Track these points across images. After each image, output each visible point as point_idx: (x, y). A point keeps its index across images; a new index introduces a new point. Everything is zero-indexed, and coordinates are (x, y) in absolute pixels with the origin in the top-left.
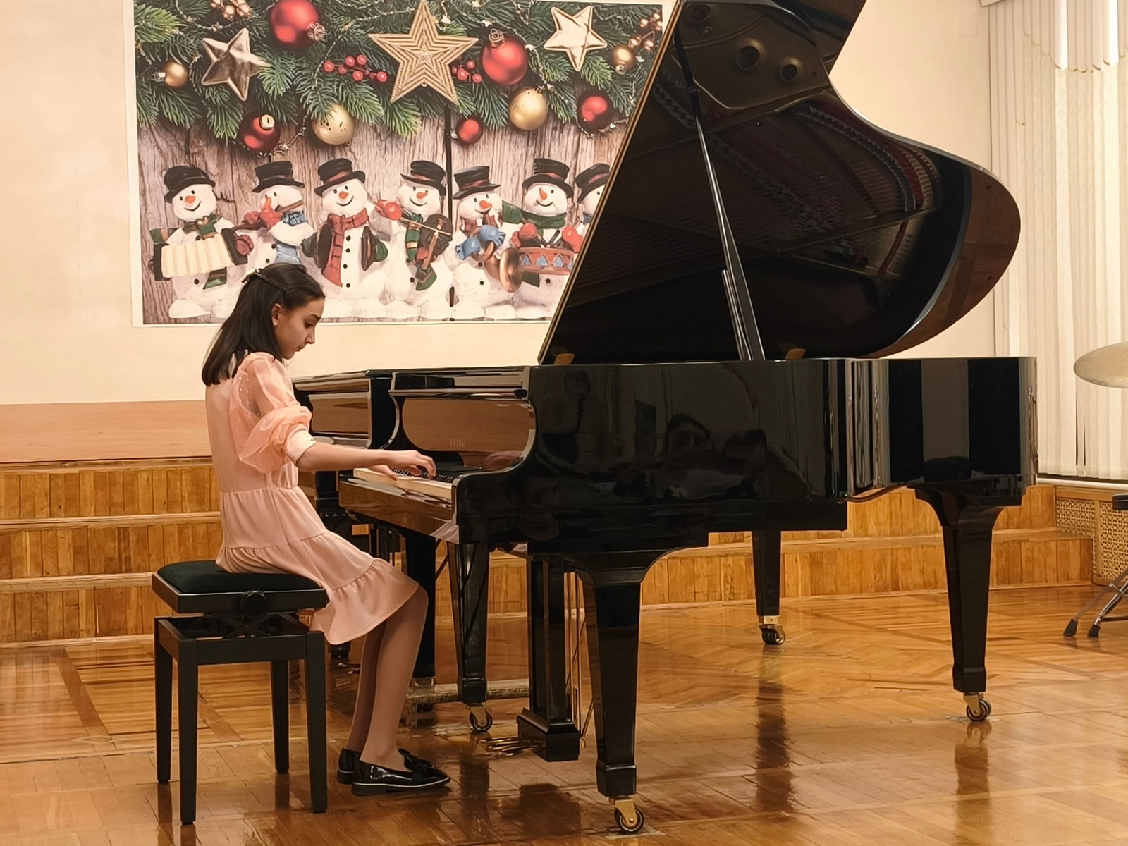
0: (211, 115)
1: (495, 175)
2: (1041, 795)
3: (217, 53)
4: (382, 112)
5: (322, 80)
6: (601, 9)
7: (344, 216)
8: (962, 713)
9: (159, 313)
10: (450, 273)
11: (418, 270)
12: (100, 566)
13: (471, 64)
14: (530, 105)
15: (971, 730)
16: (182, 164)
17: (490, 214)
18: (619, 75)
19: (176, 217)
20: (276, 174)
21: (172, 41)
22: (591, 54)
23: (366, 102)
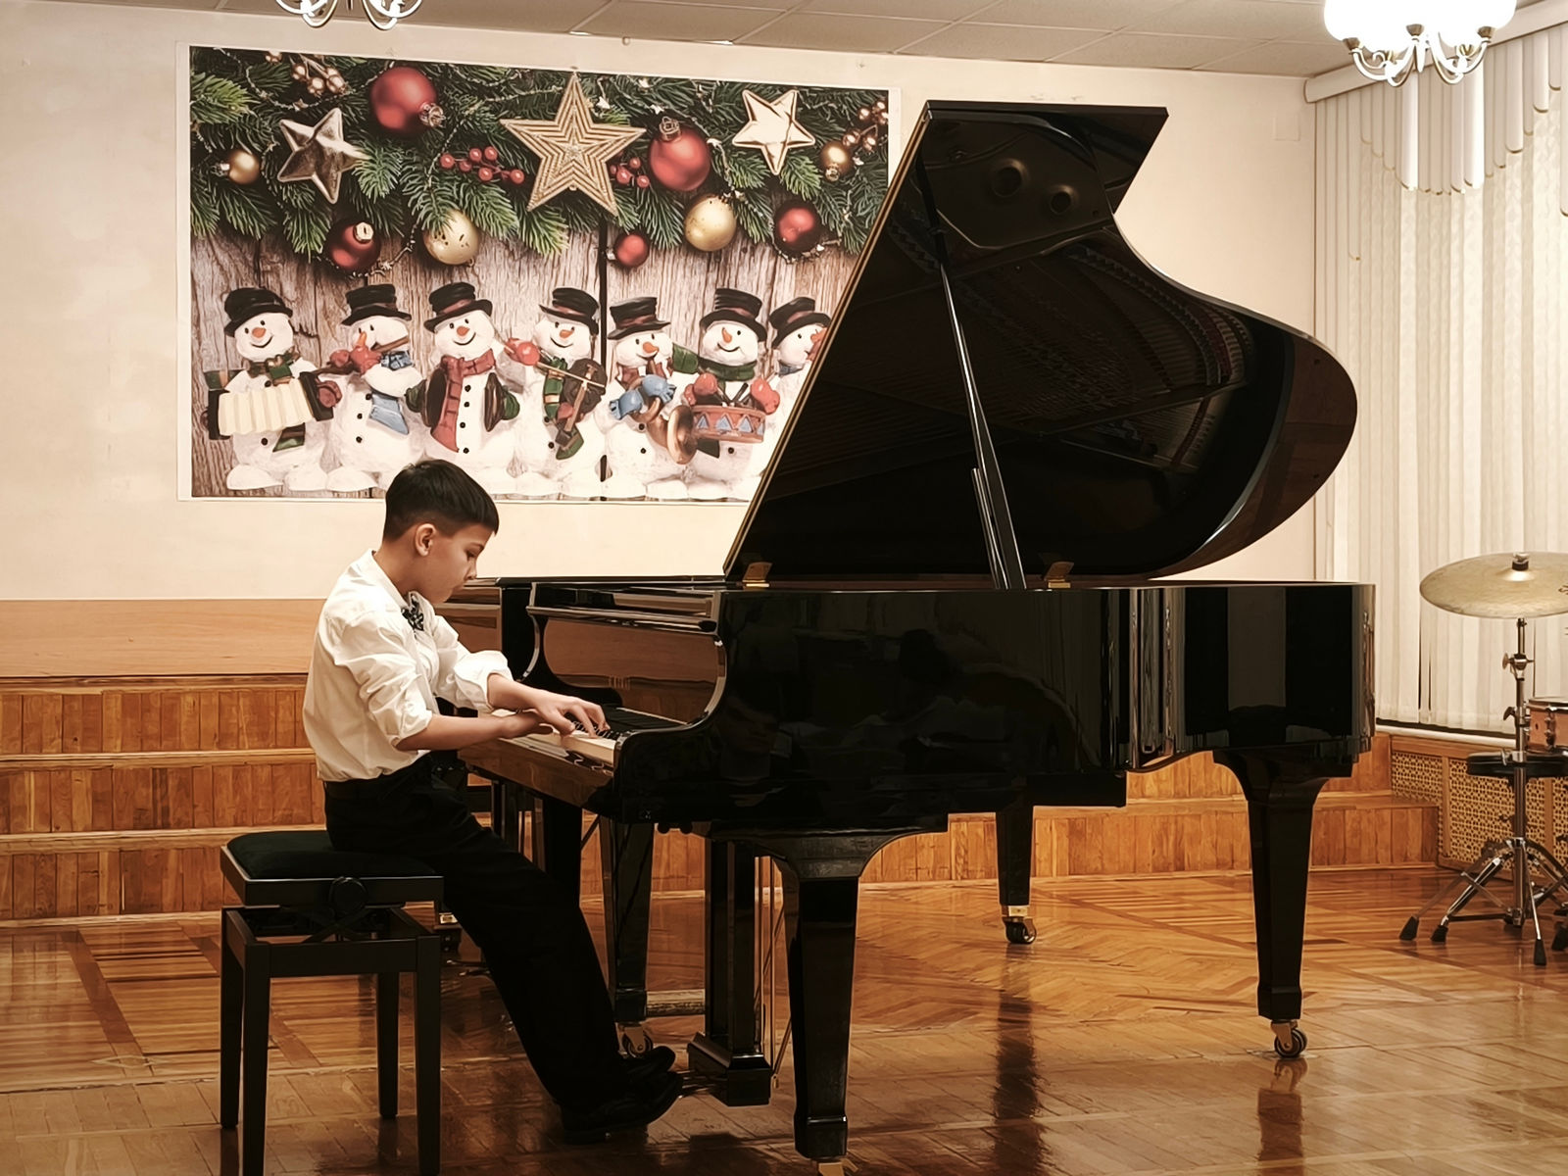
0: (289, 221)
1: (663, 309)
2: (1372, 1163)
3: (300, 138)
4: (517, 223)
5: (437, 179)
6: (808, 94)
7: (463, 358)
8: (1268, 1045)
9: (214, 483)
10: (603, 436)
11: (560, 432)
12: (128, 820)
13: (636, 162)
14: (712, 218)
15: (1280, 1070)
16: (250, 286)
17: (657, 360)
18: (829, 181)
19: (240, 355)
20: (373, 302)
21: (240, 123)
22: (794, 153)
23: (495, 209)
